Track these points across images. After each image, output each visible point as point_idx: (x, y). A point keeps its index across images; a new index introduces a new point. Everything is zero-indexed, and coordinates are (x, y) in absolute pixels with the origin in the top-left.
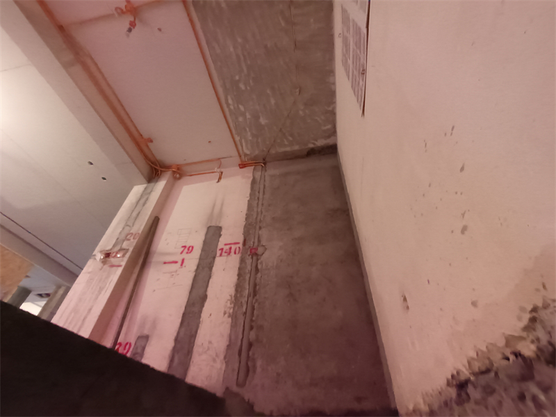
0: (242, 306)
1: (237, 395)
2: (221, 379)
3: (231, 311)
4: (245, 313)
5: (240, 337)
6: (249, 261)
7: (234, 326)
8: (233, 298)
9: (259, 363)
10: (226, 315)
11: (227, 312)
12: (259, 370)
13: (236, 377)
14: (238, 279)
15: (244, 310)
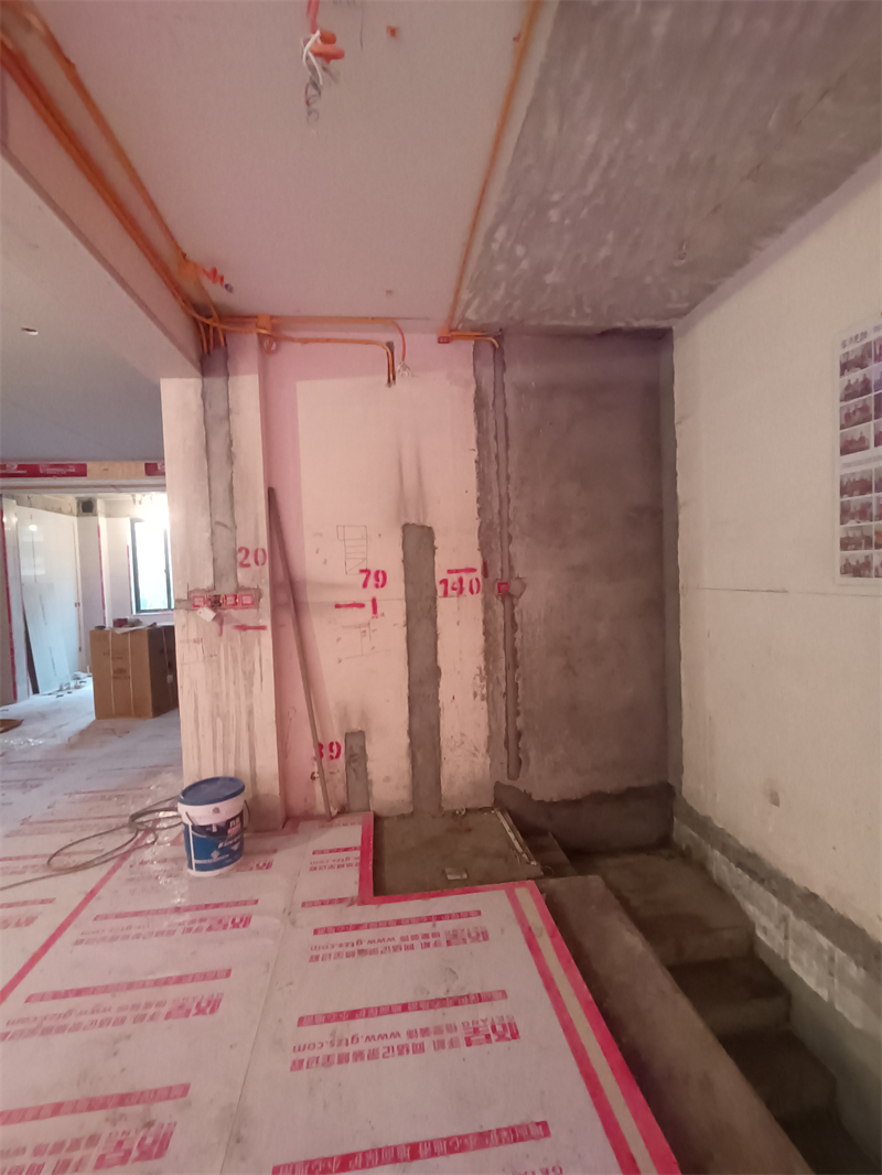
0: (499, 683)
1: (509, 787)
2: (488, 774)
3: (485, 691)
4: (505, 694)
5: (504, 725)
6: (499, 608)
7: (492, 711)
8: (484, 672)
9: (532, 754)
10: (478, 697)
11: (479, 693)
12: (533, 761)
13: (506, 771)
14: (486, 641)
15: (504, 691)
